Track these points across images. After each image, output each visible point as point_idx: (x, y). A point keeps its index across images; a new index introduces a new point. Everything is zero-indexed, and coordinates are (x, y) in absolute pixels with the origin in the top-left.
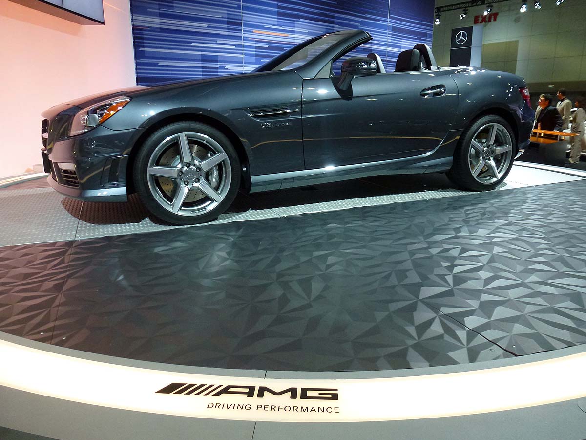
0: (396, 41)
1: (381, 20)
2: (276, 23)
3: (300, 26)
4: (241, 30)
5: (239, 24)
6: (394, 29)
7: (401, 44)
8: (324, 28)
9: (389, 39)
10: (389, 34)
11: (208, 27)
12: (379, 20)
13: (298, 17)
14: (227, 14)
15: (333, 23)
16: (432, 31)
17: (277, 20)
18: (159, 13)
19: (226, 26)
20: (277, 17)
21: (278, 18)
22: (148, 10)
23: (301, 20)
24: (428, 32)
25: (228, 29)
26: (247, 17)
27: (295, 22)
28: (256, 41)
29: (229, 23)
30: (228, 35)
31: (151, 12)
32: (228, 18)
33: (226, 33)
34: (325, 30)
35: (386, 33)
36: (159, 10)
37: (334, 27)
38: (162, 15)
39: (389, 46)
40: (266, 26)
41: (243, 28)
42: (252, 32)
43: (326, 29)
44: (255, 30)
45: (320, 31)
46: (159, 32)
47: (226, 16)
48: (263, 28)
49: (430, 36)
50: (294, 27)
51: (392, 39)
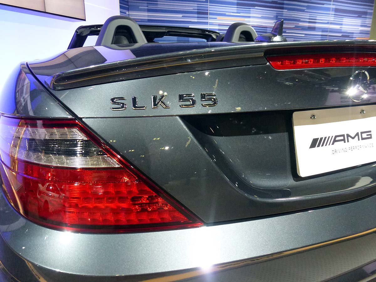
0: (338, 20)
1: (326, 4)
2: (236, 11)
3: (254, 12)
4: (208, 18)
5: (207, 14)
6: (336, 10)
7: (342, 22)
8: (274, 13)
9: (331, 19)
10: (332, 14)
11: (182, 17)
12: (323, 4)
13: (254, 6)
14: (198, 6)
15: (282, 8)
16: (372, 9)
17: (236, 9)
18: (147, 9)
19: (196, 15)
20: (236, 6)
21: (237, 8)
22: (140, 7)
23: (256, 8)
24: (369, 11)
25: (198, 17)
26: (212, 8)
27: (251, 10)
28: (219, 25)
29: (198, 13)
30: (197, 22)
31: (141, 9)
32: (197, 10)
33: (196, 20)
34: (275, 15)
35: (329, 14)
36: (147, 6)
37: (283, 12)
38: (149, 11)
39: (332, 23)
40: (227, 14)
41: (209, 16)
42: (216, 18)
43: (277, 13)
44: (218, 17)
45: (272, 15)
46: (146, 22)
47: (196, 8)
48: (225, 15)
49: (371, 14)
50: (250, 13)
51: (334, 19)
